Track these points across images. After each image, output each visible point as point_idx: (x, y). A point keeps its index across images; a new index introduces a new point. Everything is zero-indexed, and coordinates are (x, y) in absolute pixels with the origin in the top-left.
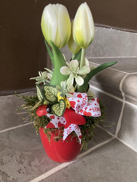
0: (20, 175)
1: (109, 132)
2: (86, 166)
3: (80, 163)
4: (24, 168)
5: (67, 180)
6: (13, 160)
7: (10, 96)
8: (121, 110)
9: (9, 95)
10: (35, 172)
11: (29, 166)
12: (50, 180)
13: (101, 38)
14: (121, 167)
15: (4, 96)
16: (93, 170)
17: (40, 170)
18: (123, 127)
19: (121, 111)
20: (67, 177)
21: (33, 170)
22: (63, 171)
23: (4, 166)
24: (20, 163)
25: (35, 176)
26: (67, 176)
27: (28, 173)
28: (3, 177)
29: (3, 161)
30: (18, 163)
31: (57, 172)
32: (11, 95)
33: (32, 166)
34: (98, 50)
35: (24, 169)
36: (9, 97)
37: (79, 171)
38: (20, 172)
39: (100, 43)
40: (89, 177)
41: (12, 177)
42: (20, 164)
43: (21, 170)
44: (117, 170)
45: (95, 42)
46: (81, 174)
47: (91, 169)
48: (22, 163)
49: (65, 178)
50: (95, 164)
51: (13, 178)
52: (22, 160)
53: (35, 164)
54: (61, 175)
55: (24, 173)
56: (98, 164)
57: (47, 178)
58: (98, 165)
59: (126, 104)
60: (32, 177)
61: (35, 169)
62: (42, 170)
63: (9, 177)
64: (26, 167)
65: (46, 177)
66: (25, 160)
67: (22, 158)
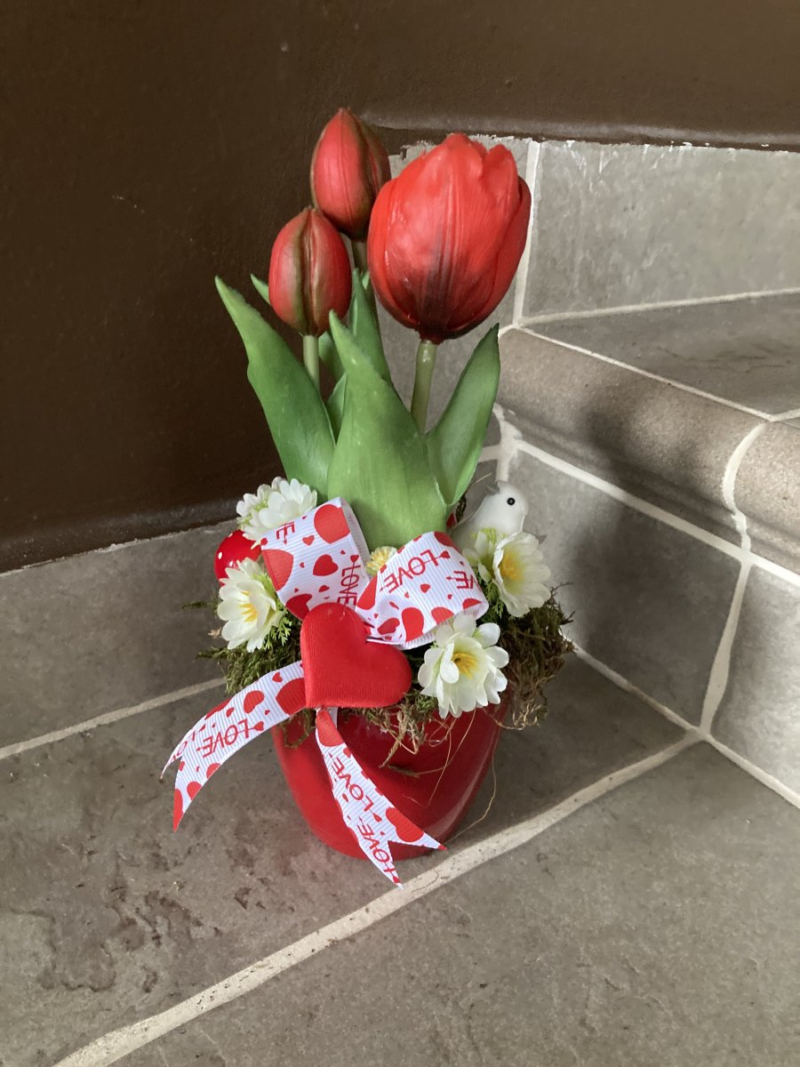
0: (244, 914)
1: (670, 708)
2: (554, 878)
3: (522, 863)
4: (260, 883)
5: (462, 939)
6: (206, 845)
7: (170, 536)
8: (731, 600)
9: (165, 532)
10: (313, 902)
11: (284, 874)
12: (386, 938)
13: (630, 205)
14: (720, 884)
15: (140, 542)
16: (585, 896)
17: (334, 895)
18: (737, 686)
19: (729, 607)
20: (464, 925)
21: (305, 894)
22: (442, 899)
23: (168, 873)
24: (240, 861)
25: (316, 919)
26: (463, 922)
27: (282, 908)
28: (169, 924)
29: (162, 850)
30: (232, 862)
31: (417, 905)
32: (177, 535)
33: (297, 877)
34: (610, 270)
35: (263, 890)
36: (165, 541)
37: (518, 901)
38: (247, 902)
39: (625, 232)
40: (568, 930)
41: (209, 924)
42: (241, 867)
43: (247, 891)
44: (704, 894)
45: (598, 228)
46: (531, 914)
47: (577, 889)
48: (250, 863)
49: (456, 929)
50: (594, 866)
51: (216, 929)
52: (249, 850)
53: (309, 868)
54: (435, 918)
55: (262, 907)
56: (611, 867)
57: (368, 929)
58: (608, 874)
59: (754, 570)
60: (300, 926)
61: (313, 888)
62: (345, 894)
63: (199, 924)
64: (270, 878)
65: (366, 926)
66: (261, 849)
67: (246, 836)
